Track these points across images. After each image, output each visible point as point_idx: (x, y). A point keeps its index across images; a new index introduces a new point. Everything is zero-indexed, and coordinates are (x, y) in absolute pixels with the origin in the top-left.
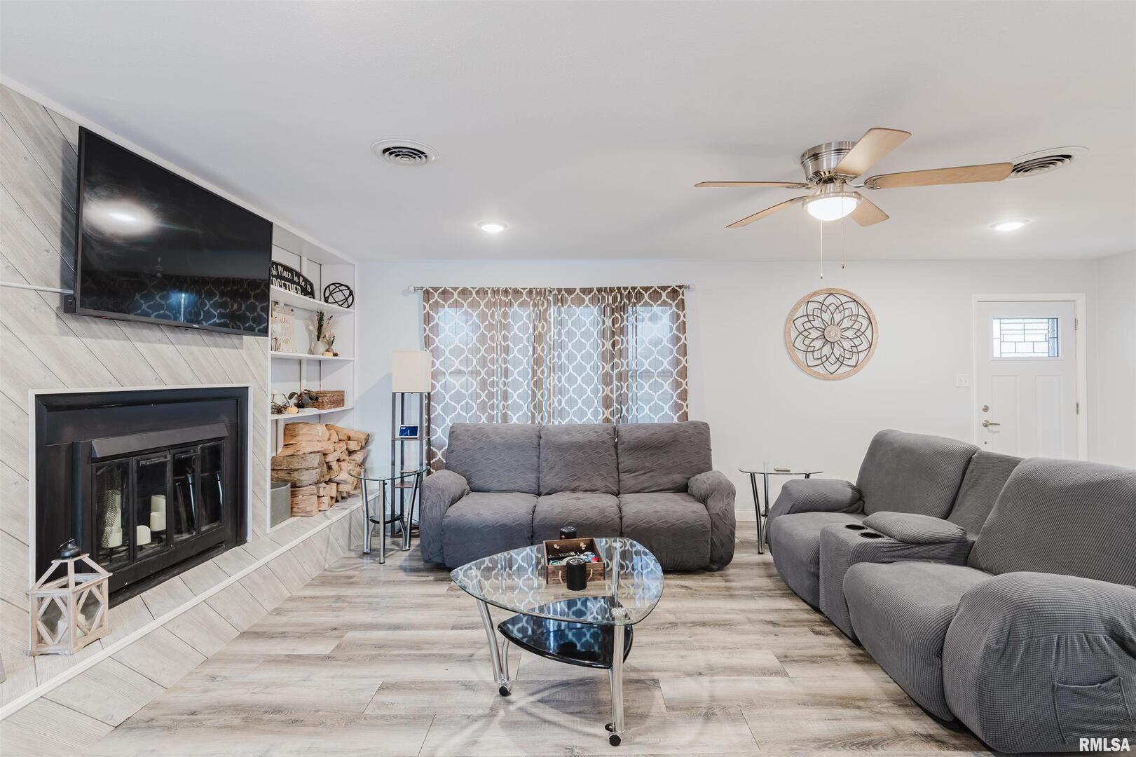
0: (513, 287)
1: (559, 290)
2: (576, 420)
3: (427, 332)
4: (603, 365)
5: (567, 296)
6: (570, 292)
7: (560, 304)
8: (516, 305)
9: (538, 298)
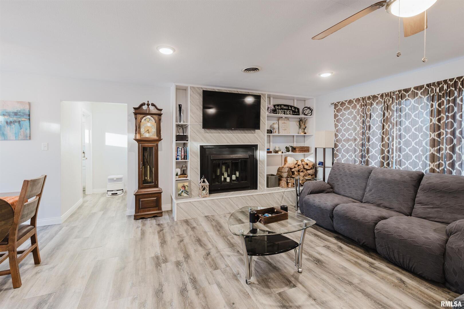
0: (373, 95)
1: (400, 91)
2: (411, 167)
3: (335, 122)
4: (430, 134)
5: (405, 93)
6: (407, 91)
7: (400, 99)
8: (375, 104)
9: (387, 98)
